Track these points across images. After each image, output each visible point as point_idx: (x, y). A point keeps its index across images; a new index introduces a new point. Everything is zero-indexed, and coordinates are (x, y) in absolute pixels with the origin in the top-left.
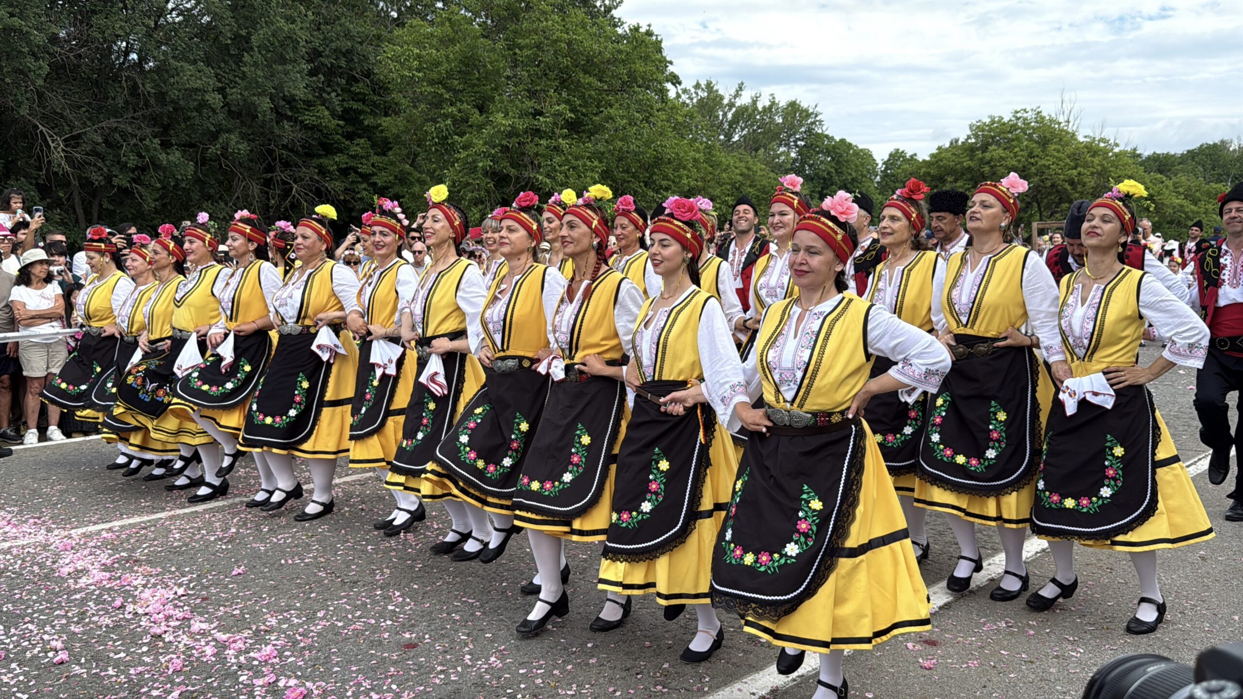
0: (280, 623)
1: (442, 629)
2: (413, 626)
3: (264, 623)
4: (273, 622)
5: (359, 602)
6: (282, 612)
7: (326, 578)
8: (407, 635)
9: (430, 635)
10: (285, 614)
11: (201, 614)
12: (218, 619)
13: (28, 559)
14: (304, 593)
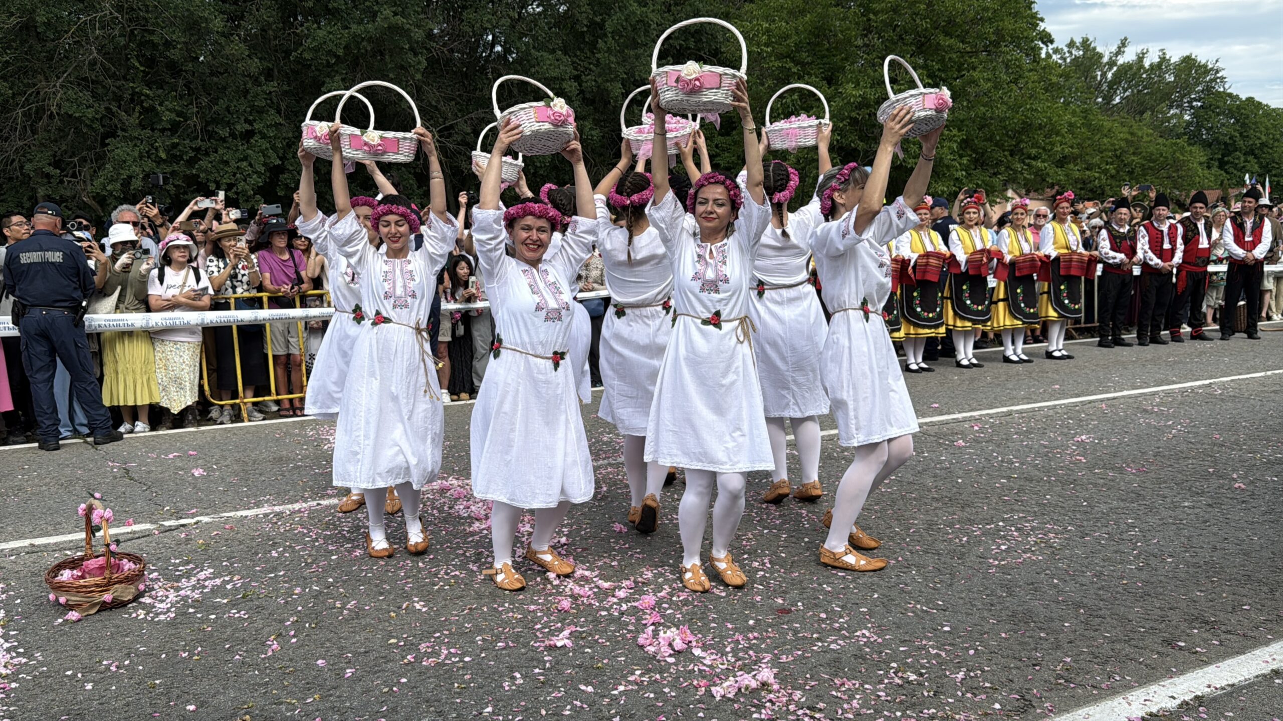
0: (655, 576)
1: (814, 599)
2: (785, 592)
3: (641, 576)
4: (649, 575)
6: (657, 567)
8: (780, 601)
9: (803, 604)
10: (660, 569)
11: (583, 563)
12: (599, 568)
13: (429, 503)
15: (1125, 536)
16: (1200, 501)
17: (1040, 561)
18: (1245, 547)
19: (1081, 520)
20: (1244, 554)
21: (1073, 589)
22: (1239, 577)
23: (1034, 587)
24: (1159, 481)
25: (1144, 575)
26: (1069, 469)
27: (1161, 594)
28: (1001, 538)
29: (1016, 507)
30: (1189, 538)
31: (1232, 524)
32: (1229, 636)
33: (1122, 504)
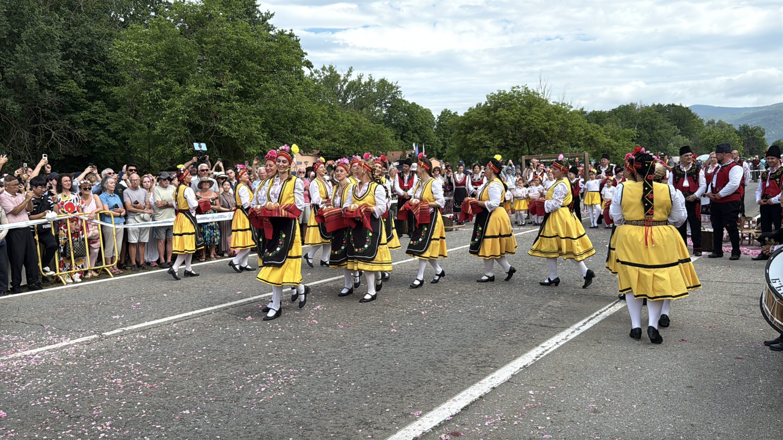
5: (80, 432)
7: (58, 415)
14: (41, 426)
15: (332, 371)
16: (373, 343)
17: (283, 396)
18: (392, 370)
19: (310, 363)
20: (391, 375)
21: (299, 413)
22: (386, 390)
23: (276, 415)
24: (355, 331)
25: (338, 397)
26: (308, 330)
27: (346, 408)
28: (262, 383)
29: (274, 360)
30: (365, 368)
31: (388, 356)
32: (377, 431)
33: (333, 350)
